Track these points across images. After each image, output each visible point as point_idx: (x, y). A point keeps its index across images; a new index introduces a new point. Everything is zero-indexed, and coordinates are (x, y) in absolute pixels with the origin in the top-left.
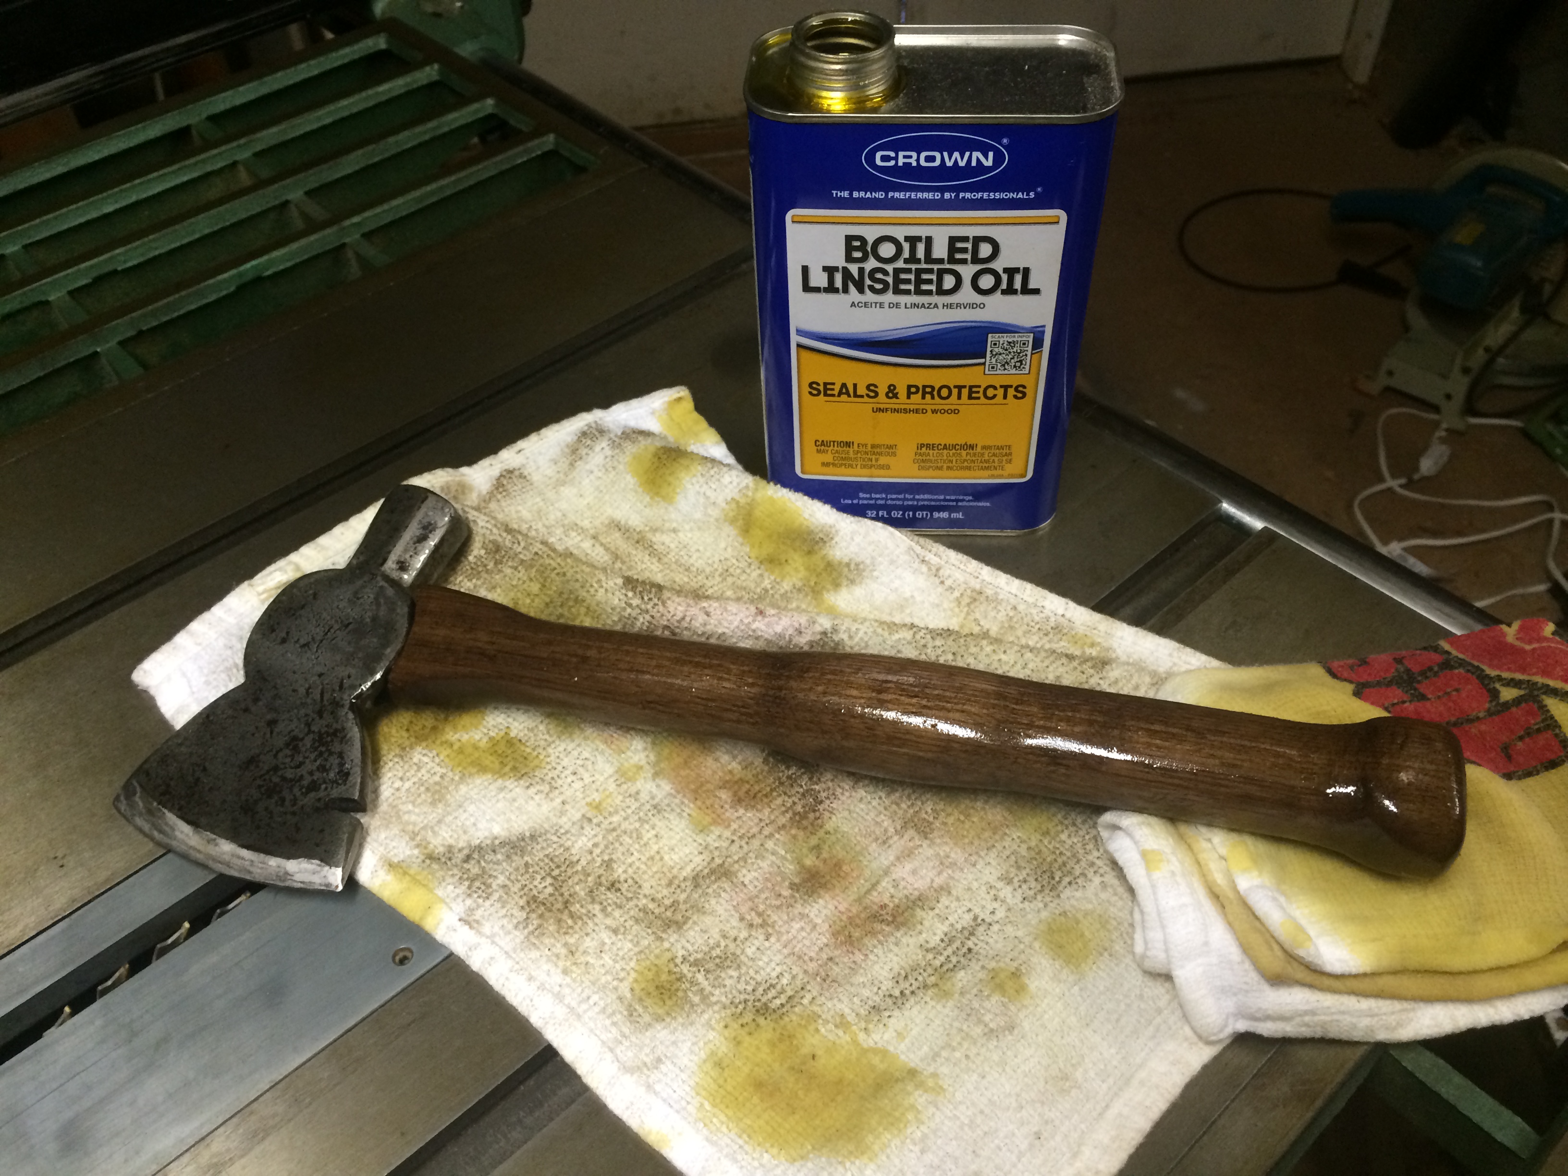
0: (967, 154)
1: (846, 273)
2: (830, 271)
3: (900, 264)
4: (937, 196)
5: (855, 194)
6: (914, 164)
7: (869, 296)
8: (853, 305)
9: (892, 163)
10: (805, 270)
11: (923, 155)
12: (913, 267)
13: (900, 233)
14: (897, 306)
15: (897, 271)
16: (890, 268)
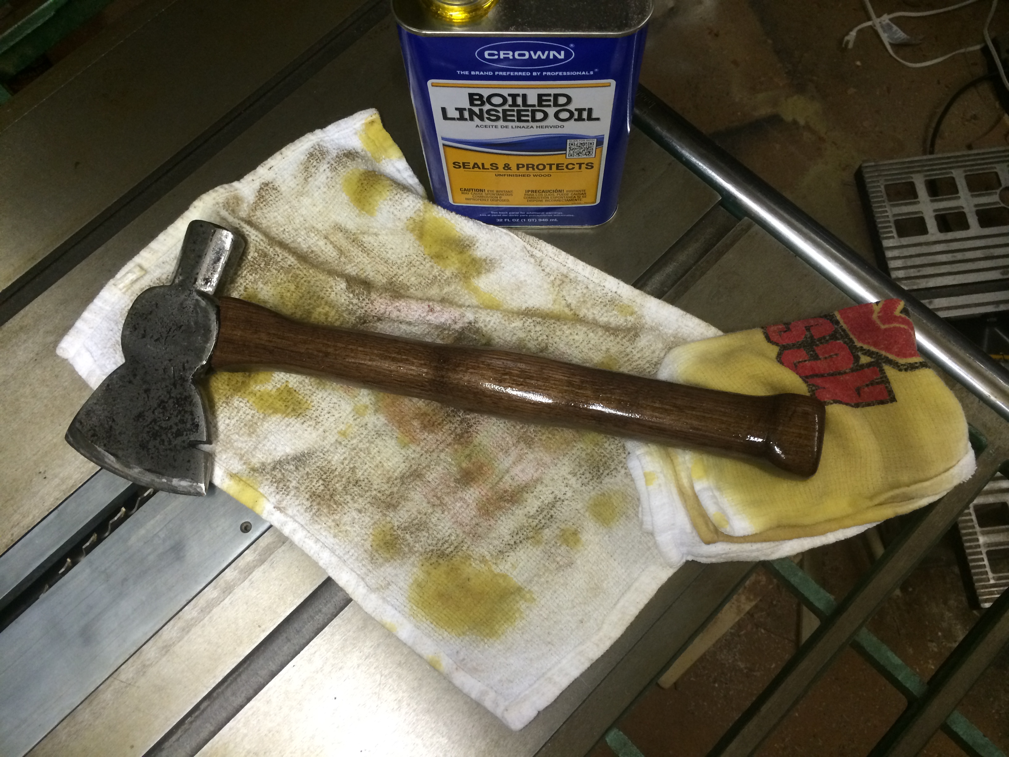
0: (546, 53)
1: (471, 112)
2: (461, 111)
3: (506, 107)
4: (528, 74)
5: (473, 73)
6: (511, 57)
7: (487, 122)
8: (477, 126)
9: (496, 57)
10: (444, 110)
11: (516, 53)
12: (515, 109)
13: (505, 93)
14: (506, 127)
15: (504, 111)
16: (500, 109)
